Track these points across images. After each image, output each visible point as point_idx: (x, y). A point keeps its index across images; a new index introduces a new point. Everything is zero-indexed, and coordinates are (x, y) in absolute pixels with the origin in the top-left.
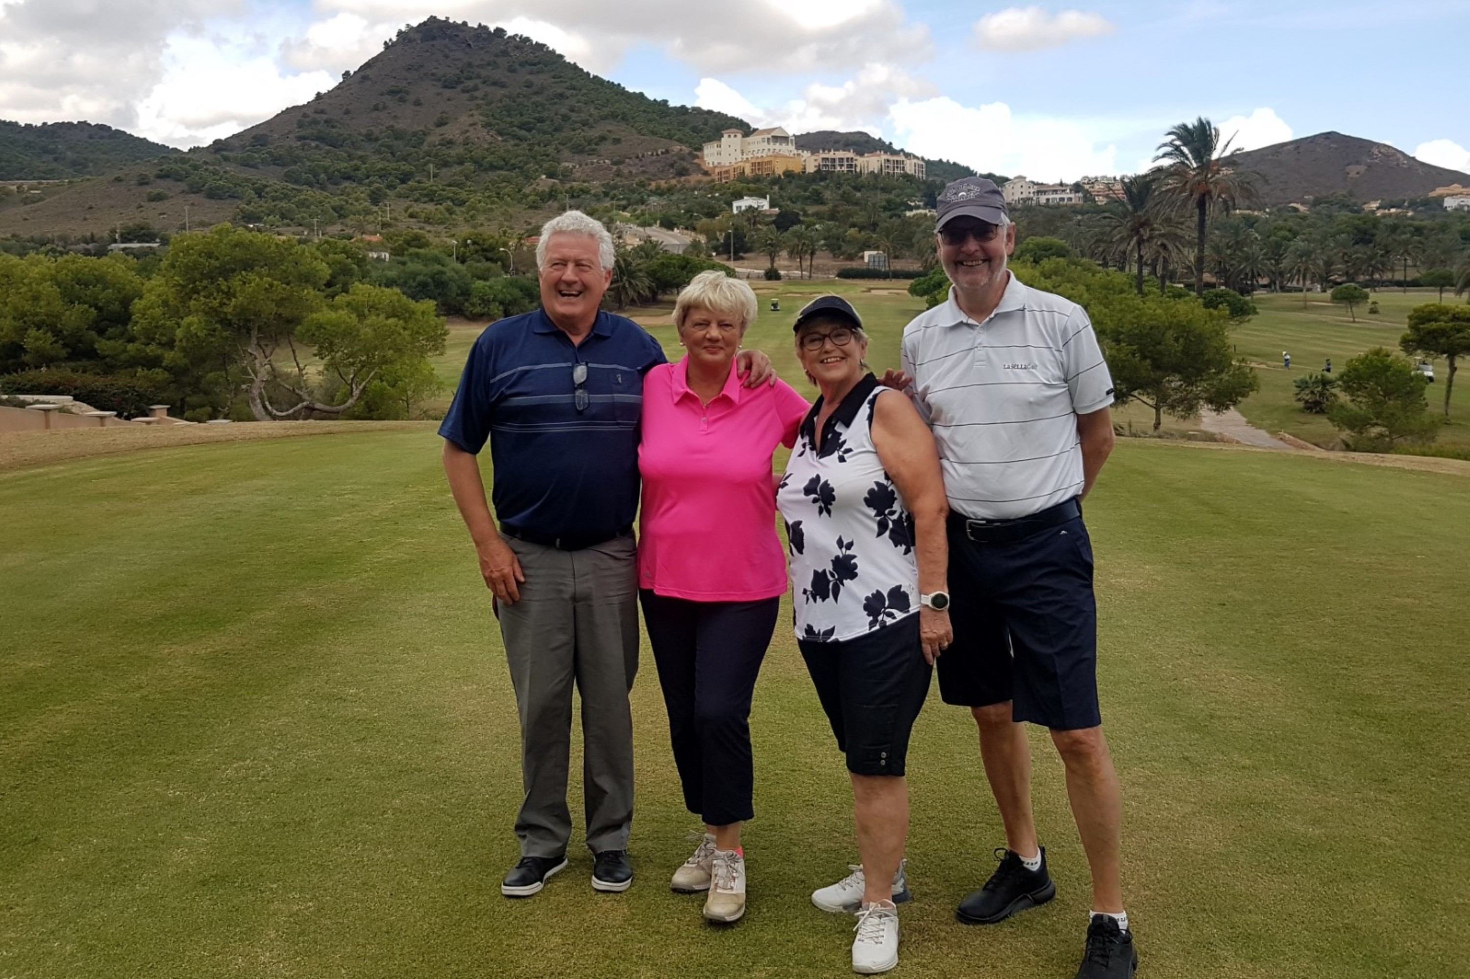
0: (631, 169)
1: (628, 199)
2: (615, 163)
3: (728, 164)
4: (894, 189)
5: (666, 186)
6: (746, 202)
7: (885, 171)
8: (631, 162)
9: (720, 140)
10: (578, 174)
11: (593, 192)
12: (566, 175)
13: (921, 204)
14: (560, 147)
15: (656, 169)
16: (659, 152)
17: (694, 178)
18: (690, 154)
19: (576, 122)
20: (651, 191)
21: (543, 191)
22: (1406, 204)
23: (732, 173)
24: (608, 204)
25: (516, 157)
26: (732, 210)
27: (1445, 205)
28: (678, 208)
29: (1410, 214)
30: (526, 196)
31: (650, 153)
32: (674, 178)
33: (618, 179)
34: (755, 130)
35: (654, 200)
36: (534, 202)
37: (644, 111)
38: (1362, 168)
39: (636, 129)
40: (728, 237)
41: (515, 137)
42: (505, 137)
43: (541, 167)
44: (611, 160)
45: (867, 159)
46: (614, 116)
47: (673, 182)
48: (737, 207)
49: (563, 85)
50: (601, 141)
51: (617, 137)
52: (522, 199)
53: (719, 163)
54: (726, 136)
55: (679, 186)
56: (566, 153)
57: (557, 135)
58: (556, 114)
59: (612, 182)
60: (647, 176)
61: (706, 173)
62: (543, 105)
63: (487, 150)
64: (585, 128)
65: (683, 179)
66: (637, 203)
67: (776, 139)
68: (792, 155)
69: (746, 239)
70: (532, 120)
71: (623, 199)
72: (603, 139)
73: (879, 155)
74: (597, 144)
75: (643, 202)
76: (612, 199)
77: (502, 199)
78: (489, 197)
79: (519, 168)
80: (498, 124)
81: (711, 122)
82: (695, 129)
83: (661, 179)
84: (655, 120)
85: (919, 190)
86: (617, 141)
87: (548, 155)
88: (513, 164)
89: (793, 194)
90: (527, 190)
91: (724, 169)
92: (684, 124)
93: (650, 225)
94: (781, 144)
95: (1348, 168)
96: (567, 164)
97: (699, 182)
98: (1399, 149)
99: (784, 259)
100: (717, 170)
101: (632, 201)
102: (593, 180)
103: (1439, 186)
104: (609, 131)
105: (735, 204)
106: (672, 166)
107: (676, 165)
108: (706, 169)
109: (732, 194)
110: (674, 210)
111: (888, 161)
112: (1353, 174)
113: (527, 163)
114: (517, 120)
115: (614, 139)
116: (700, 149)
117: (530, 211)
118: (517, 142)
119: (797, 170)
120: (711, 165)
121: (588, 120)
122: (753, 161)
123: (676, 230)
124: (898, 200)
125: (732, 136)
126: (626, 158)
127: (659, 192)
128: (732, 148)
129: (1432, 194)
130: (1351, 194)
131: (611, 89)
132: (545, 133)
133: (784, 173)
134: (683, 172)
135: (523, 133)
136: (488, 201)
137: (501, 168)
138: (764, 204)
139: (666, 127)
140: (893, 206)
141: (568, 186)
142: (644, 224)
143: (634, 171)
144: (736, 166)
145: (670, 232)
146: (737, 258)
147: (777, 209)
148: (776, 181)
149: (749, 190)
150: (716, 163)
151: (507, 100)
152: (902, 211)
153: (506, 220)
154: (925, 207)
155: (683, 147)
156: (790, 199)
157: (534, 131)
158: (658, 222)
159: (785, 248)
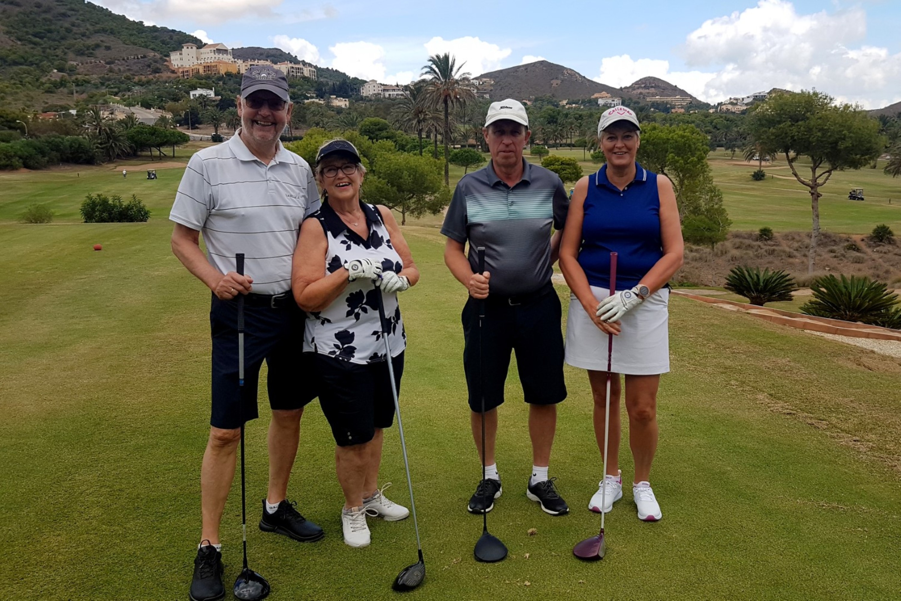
0: (120, 67)
1: (119, 88)
2: (108, 63)
3: (188, 66)
4: (297, 86)
5: (146, 79)
6: (199, 92)
7: (291, 74)
8: (119, 63)
9: (181, 50)
10: (82, 70)
11: (93, 82)
12: (72, 71)
13: (314, 95)
14: (66, 50)
15: (137, 68)
16: (139, 57)
17: (165, 75)
18: (161, 58)
19: (76, 33)
20: (135, 83)
21: (56, 81)
22: (580, 102)
23: (191, 72)
24: (104, 91)
25: (33, 57)
26: (190, 96)
27: (599, 103)
28: (153, 95)
29: (582, 107)
30: (43, 84)
31: (132, 57)
32: (150, 74)
33: (111, 74)
34: (205, 44)
35: (136, 89)
36: (49, 88)
37: (126, 29)
38: (559, 82)
39: (121, 40)
40: (186, 114)
41: (31, 42)
42: (23, 42)
43: (53, 64)
44: (105, 60)
45: (279, 66)
46: (104, 31)
47: (151, 77)
48: (193, 95)
49: (64, 7)
50: (96, 47)
51: (108, 45)
52: (39, 86)
53: (182, 65)
54: (185, 48)
55: (155, 80)
56: (71, 55)
57: (63, 42)
58: (61, 27)
59: (106, 76)
60: (131, 72)
61: (173, 72)
62: (50, 21)
63: (10, 50)
64: (84, 38)
65: (157, 75)
66: (125, 91)
67: (219, 51)
68: (230, 62)
69: (200, 116)
70: (43, 31)
71: (115, 87)
72: (97, 46)
73: (287, 64)
74: (93, 50)
75: (129, 90)
76: (107, 87)
77: (24, 85)
78: (15, 84)
79: (36, 64)
80: (16, 32)
81: (175, 37)
82: (163, 42)
83: (141, 75)
84: (135, 34)
85: (313, 87)
86: (108, 48)
87: (57, 56)
88: (31, 62)
89: (232, 87)
90: (44, 80)
91: (185, 70)
92: (156, 38)
93: (134, 106)
94: (223, 55)
95: (552, 82)
96: (72, 63)
97: (169, 77)
98: (577, 71)
99: (225, 129)
100: (181, 70)
101: (121, 89)
102: (92, 74)
103: (596, 92)
104: (102, 41)
105: (192, 93)
106: (149, 66)
107: (152, 66)
108: (173, 69)
109: (190, 86)
110: (150, 96)
111: (292, 67)
112: (554, 85)
113: (41, 61)
114: (31, 30)
115: (106, 47)
116: (168, 56)
117: (46, 94)
118: (32, 46)
119: (234, 71)
120: (176, 67)
121: (86, 33)
122: (205, 65)
123: (152, 109)
124: (299, 93)
125: (190, 47)
126: (116, 60)
127: (141, 84)
128: (190, 56)
129: (593, 97)
130: (553, 96)
131: (101, 12)
132: (54, 40)
133: (225, 74)
134: (157, 71)
135: (37, 40)
136: (14, 86)
137: (21, 64)
138: (211, 94)
139: (143, 40)
140: (296, 96)
141: (74, 78)
142: (129, 105)
143: (122, 69)
144: (193, 68)
145: (148, 111)
146: (194, 128)
147: (220, 97)
148: (221, 78)
149: (200, 84)
150: (179, 65)
151: (23, 16)
152: (302, 99)
153: (28, 101)
154: (317, 97)
155: (156, 54)
156: (230, 90)
157: (45, 39)
158: (140, 103)
159: (224, 122)
